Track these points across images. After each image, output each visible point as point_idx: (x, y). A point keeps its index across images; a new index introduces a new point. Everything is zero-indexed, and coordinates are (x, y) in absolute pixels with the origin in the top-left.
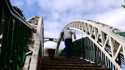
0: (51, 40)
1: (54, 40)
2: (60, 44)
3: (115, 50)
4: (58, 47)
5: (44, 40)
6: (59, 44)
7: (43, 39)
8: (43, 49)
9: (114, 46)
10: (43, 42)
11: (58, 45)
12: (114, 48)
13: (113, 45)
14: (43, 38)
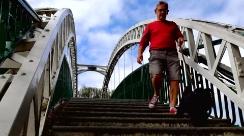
0: (92, 68)
1: (98, 69)
2: (110, 76)
3: (242, 75)
4: (106, 84)
5: (78, 70)
6: (108, 77)
7: (76, 67)
8: (77, 88)
9: (240, 65)
10: (75, 72)
11: (106, 79)
12: (240, 70)
13: (238, 63)
14: (76, 65)
